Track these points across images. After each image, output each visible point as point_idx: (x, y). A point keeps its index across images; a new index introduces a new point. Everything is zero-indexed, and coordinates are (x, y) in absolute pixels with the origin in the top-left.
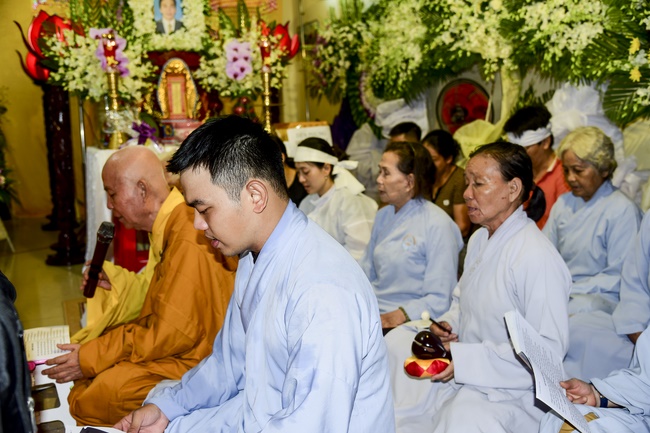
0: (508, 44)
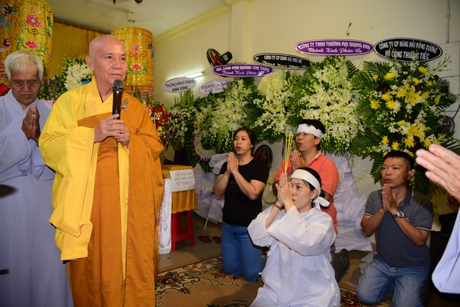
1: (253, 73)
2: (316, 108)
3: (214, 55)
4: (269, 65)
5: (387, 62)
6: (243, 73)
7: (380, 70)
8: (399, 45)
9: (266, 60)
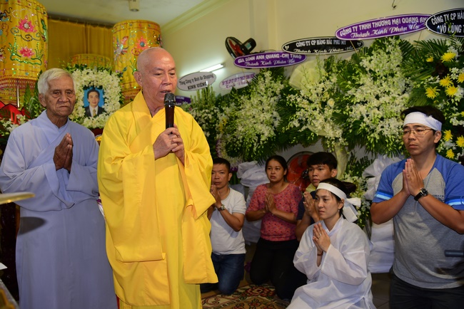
0: (340, 128)
1: (282, 62)
2: (364, 103)
3: (234, 44)
4: (304, 52)
5: (443, 39)
6: (270, 63)
7: (435, 49)
8: (456, 17)
9: (299, 48)
